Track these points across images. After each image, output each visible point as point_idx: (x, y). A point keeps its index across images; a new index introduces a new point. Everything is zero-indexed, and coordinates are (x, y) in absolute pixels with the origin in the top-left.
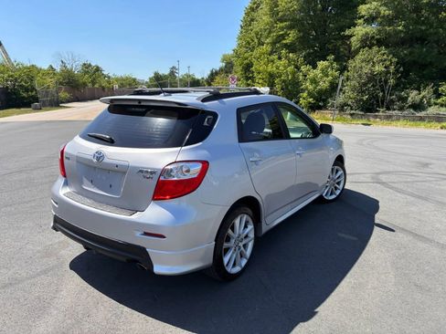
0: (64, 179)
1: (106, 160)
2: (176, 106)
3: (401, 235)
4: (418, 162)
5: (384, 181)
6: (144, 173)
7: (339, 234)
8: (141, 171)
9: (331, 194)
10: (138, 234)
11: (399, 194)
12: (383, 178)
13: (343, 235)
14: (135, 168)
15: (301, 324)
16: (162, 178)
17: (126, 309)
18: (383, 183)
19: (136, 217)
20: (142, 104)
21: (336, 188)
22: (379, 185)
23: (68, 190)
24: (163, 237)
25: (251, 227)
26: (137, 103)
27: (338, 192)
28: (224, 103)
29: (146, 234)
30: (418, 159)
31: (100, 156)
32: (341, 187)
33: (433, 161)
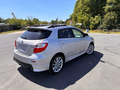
0: (16, 47)
1: (24, 43)
2: (41, 29)
3: (106, 64)
6: (32, 46)
7: (89, 63)
8: (31, 46)
9: (90, 52)
10: (30, 61)
12: (107, 48)
13: (91, 64)
14: (29, 45)
15: (70, 85)
16: (35, 48)
17: (28, 80)
18: (107, 50)
19: (30, 57)
21: (91, 51)
22: (105, 50)
23: (16, 50)
24: (35, 62)
25: (62, 60)
26: (33, 29)
27: (92, 52)
28: (54, 28)
29: (32, 61)
31: (22, 42)
32: (93, 50)
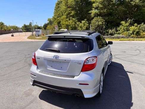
0: (36, 66)
2: (81, 38)
3: (136, 74)
4: (122, 51)
5: (118, 57)
7: (119, 76)
9: (109, 63)
10: (77, 84)
11: (125, 61)
13: (120, 76)
18: (118, 58)
20: (66, 37)
22: (118, 59)
24: (88, 84)
26: (64, 37)
29: (80, 84)
30: (122, 50)
31: (57, 57)
32: (111, 61)
33: (126, 51)
